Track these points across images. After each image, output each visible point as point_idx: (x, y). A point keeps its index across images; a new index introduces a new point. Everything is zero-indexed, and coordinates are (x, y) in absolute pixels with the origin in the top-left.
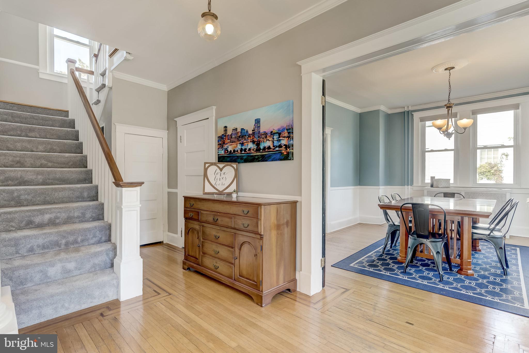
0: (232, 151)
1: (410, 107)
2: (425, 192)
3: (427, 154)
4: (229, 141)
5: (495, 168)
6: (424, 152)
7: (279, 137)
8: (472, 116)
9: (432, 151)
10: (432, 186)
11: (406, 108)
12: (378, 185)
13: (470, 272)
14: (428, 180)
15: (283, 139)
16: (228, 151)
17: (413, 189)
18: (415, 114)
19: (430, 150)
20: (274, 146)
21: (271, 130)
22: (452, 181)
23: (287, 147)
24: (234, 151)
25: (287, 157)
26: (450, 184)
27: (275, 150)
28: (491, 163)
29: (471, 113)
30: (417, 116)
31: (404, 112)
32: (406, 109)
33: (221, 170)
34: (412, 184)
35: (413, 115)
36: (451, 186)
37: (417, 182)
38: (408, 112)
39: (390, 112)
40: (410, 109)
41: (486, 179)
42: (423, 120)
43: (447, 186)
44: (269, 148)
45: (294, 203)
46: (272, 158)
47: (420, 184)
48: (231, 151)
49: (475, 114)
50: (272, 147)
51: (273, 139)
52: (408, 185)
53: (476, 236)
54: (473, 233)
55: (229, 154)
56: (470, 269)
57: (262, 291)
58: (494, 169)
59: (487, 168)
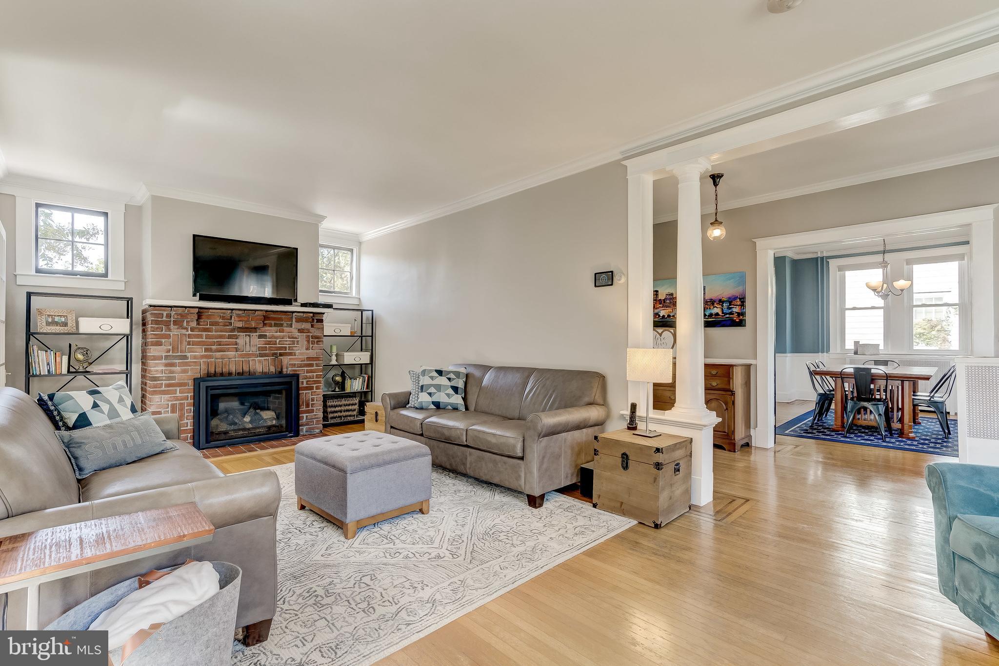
0: (666, 316)
1: (825, 252)
2: (848, 360)
3: (847, 312)
4: (661, 305)
5: (939, 327)
6: (843, 310)
7: (730, 305)
8: (906, 266)
9: (854, 309)
10: (856, 353)
11: (819, 253)
12: (785, 352)
13: (912, 435)
14: (850, 345)
15: (735, 307)
16: (659, 316)
17: (829, 357)
18: (831, 261)
19: (851, 307)
20: (723, 313)
21: (720, 297)
22: (881, 347)
23: (739, 314)
24: (669, 316)
25: (741, 324)
26: (878, 350)
27: (724, 317)
28: (931, 320)
29: (905, 263)
30: (833, 263)
31: (817, 259)
32: (819, 255)
33: (660, 335)
34: (828, 351)
35: (828, 262)
36: (880, 353)
37: (835, 347)
38: (822, 258)
39: (796, 257)
40: (825, 254)
41: (924, 345)
42: (841, 269)
43: (875, 353)
44: (717, 314)
45: (748, 367)
46: (722, 324)
47: (839, 351)
48: (663, 316)
49: (910, 265)
50: (720, 313)
51: (723, 306)
52: (823, 352)
53: (916, 402)
54: (913, 399)
55: (660, 319)
56: (911, 432)
57: (734, 439)
58: (936, 329)
59: (926, 327)
